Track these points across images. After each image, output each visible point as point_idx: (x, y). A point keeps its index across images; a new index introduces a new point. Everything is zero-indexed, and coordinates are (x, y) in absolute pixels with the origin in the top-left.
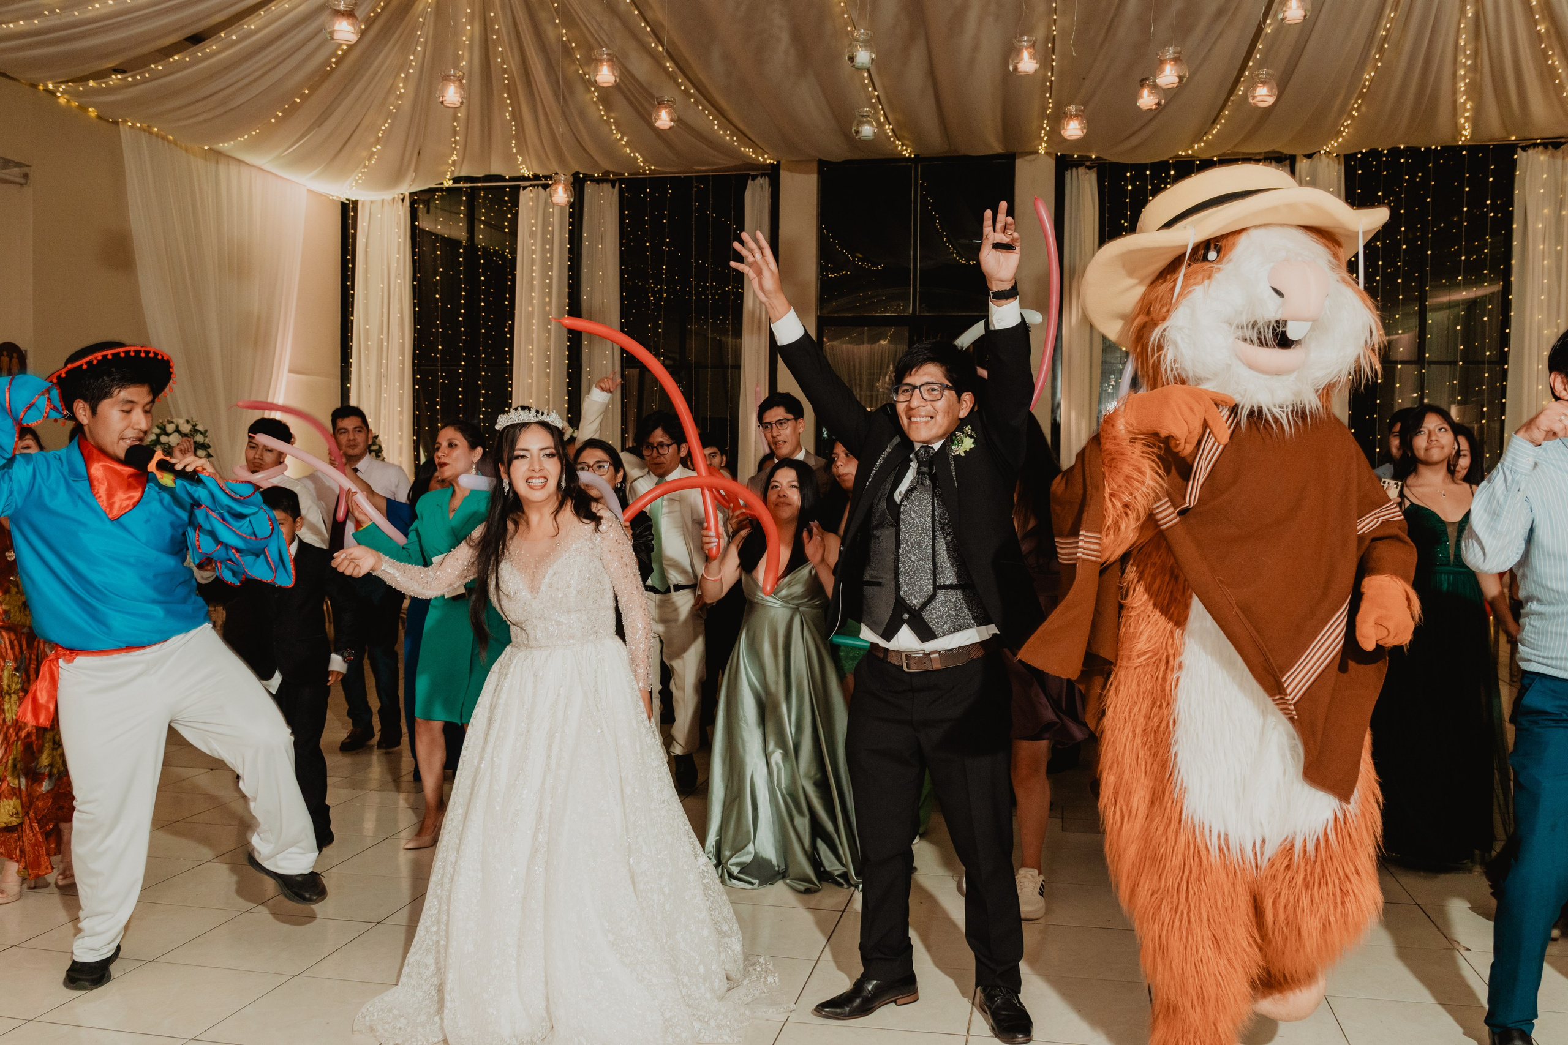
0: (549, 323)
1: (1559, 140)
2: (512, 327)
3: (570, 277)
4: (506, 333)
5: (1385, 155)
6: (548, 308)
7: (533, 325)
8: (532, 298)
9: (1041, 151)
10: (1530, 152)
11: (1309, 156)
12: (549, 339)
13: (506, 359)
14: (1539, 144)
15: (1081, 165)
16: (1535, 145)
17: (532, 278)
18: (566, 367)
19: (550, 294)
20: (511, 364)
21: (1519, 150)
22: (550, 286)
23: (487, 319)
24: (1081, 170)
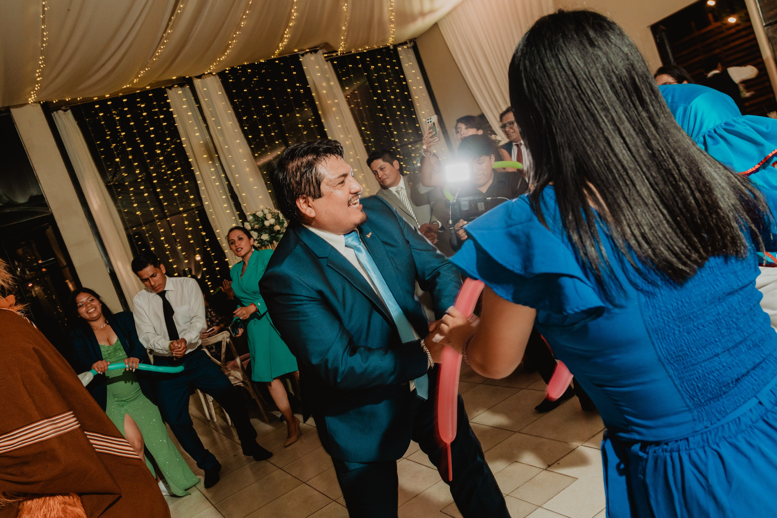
1: (315, 49)
5: (240, 69)
9: (31, 100)
10: (306, 56)
11: (199, 77)
14: (308, 52)
15: (60, 109)
16: (307, 53)
21: (300, 56)
24: (60, 112)
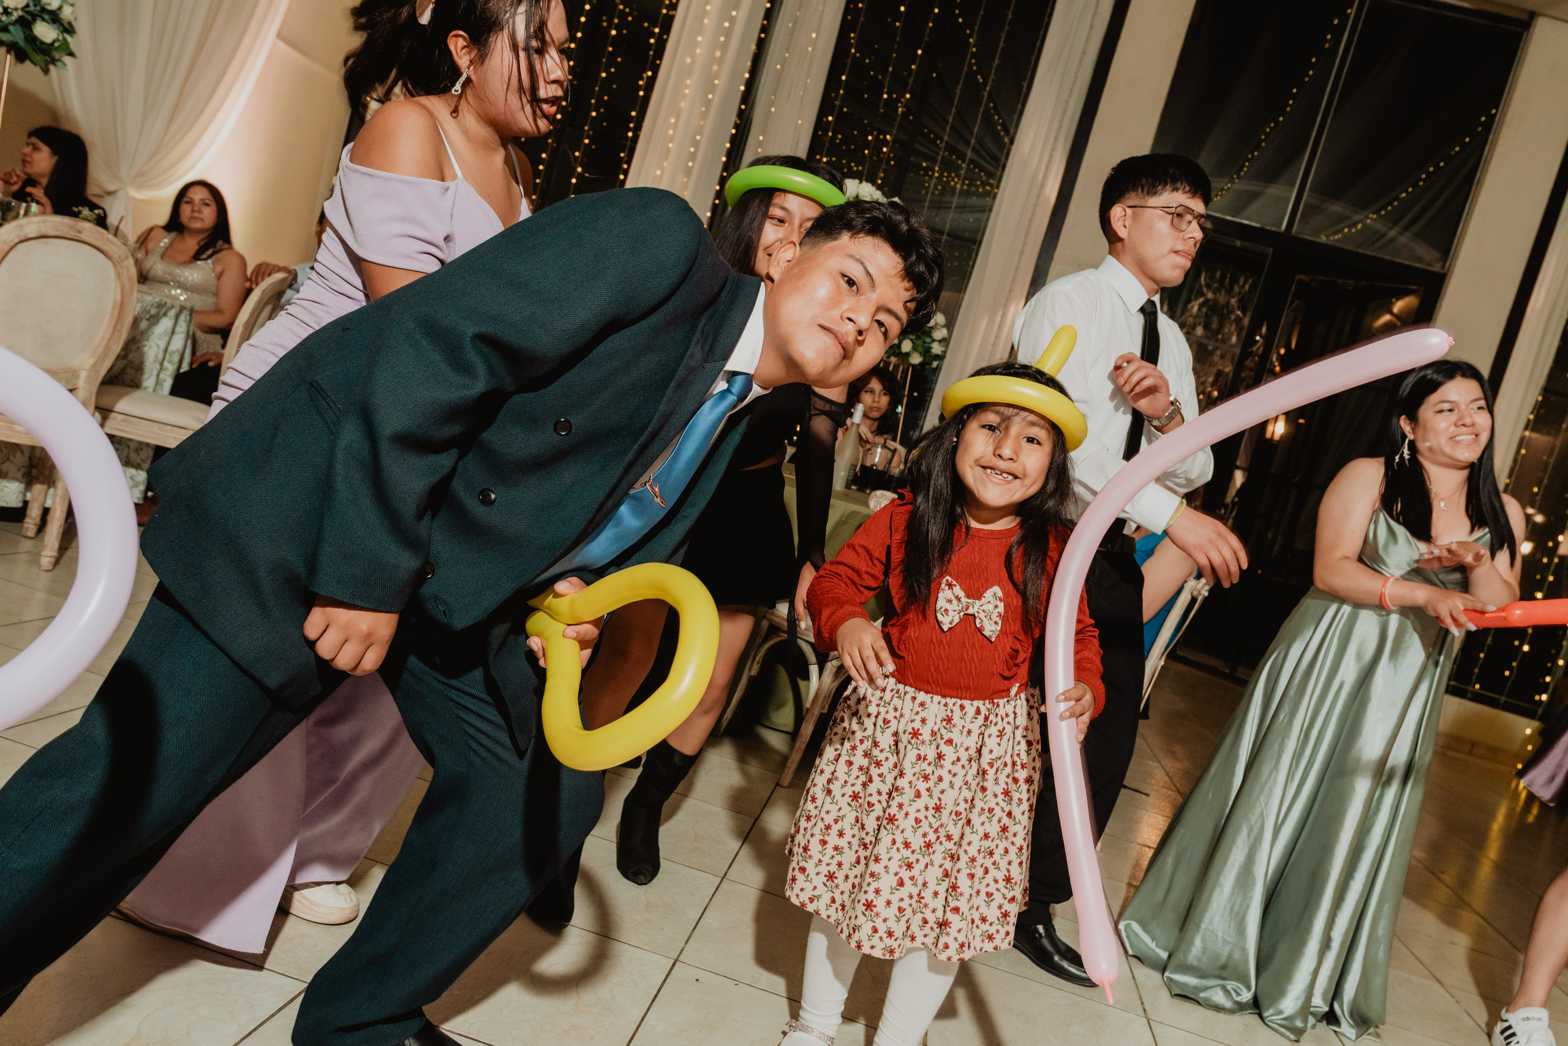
0: (712, 93)
2: (651, 82)
3: (764, 29)
4: (640, 88)
6: (715, 68)
7: (686, 87)
8: (696, 44)
12: (704, 115)
13: (629, 129)
17: (704, 13)
18: (720, 167)
19: (724, 47)
20: (636, 138)
22: (728, 33)
23: (612, 57)
